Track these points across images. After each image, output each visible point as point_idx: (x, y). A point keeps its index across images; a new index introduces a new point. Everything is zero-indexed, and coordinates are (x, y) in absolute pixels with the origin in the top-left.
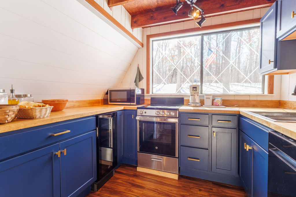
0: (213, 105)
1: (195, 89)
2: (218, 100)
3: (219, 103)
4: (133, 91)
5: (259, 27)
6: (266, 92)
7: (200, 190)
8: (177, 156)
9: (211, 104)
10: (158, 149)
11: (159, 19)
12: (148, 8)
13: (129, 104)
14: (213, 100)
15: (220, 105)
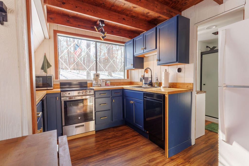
0: (106, 85)
1: (97, 76)
2: (108, 82)
3: (109, 84)
4: (50, 77)
5: (124, 46)
6: (126, 78)
7: (110, 133)
8: (94, 119)
9: (105, 85)
10: (80, 118)
11: (74, 24)
12: (68, 14)
13: (46, 88)
14: (106, 83)
15: (110, 85)
